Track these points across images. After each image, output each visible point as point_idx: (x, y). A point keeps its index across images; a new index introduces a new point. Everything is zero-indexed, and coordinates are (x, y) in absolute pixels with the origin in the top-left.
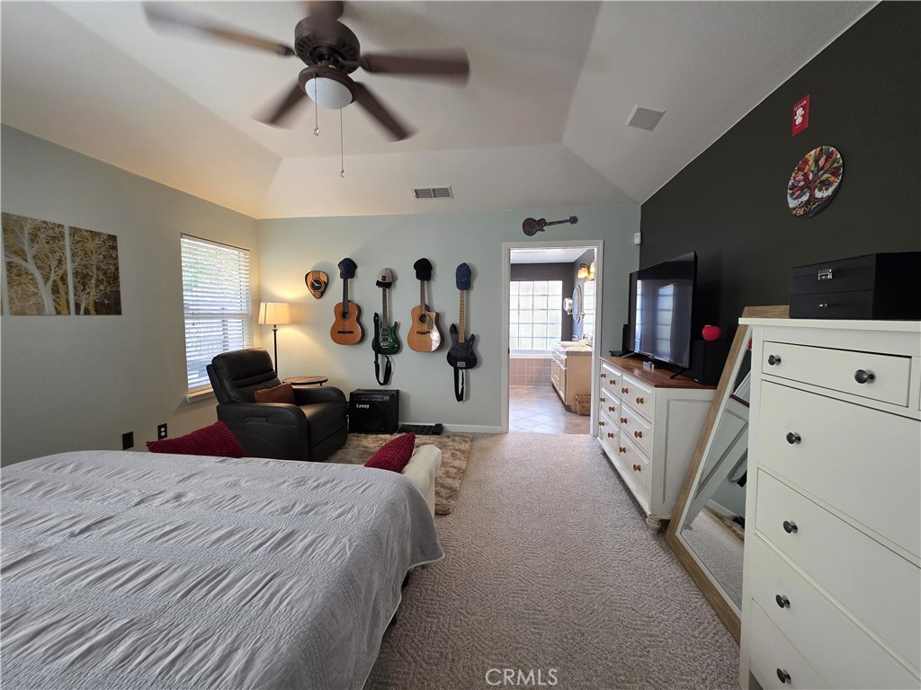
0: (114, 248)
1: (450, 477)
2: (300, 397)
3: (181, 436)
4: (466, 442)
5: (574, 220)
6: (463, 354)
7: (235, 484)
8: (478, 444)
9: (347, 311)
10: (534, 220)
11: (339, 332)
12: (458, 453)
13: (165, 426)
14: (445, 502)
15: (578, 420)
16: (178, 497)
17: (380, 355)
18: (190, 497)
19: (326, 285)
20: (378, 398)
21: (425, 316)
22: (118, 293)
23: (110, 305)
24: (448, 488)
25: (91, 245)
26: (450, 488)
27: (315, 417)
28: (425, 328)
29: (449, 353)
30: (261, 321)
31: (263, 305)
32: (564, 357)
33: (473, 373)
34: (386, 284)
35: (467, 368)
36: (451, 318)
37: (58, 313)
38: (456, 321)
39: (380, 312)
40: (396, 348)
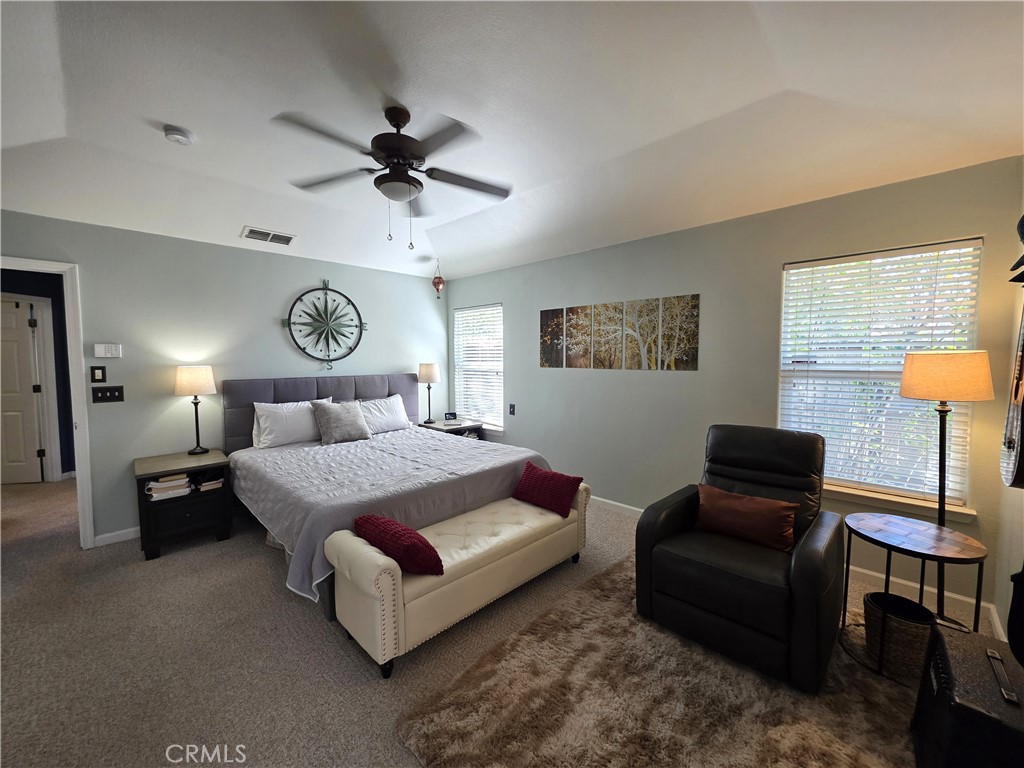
0: (697, 307)
22: (696, 349)
23: (688, 361)
25: (677, 309)
37: (650, 368)
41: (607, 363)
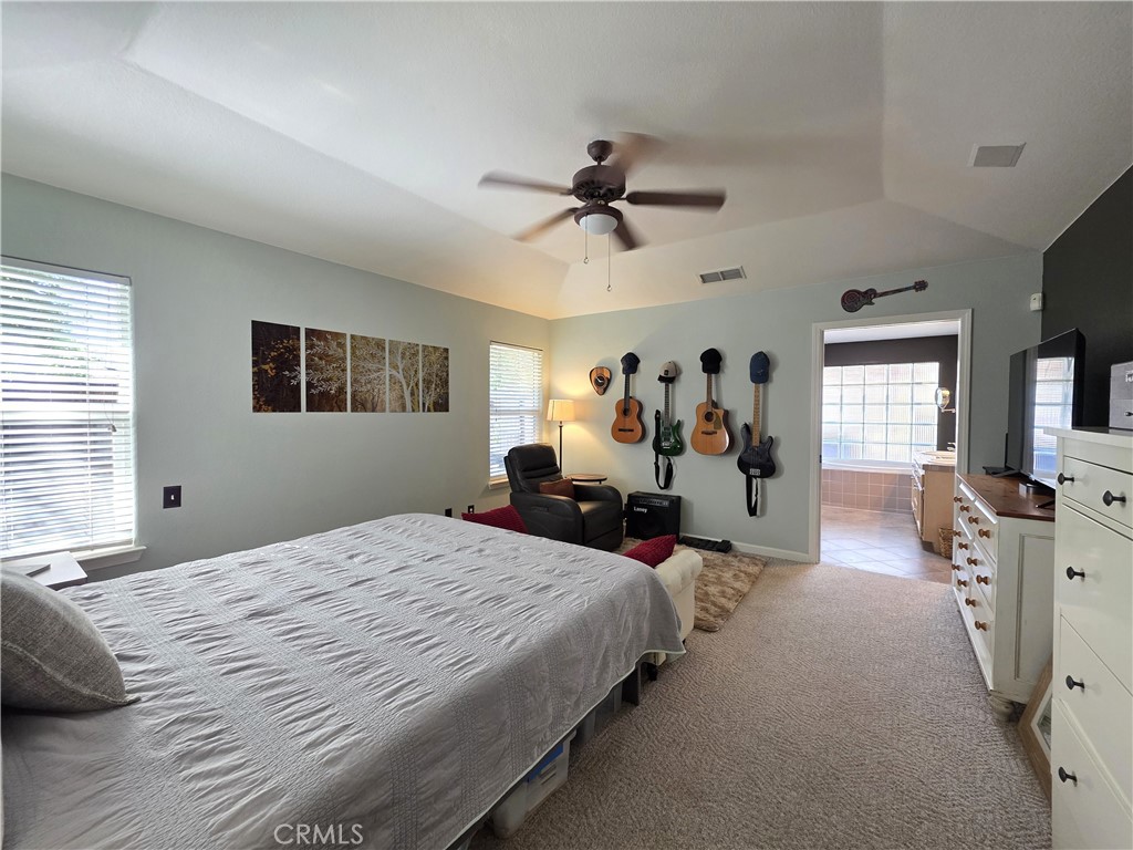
0: (447, 358)
1: (725, 597)
2: (579, 493)
3: (483, 512)
4: (757, 565)
5: (921, 286)
6: (758, 460)
7: (516, 549)
8: (771, 570)
9: (629, 408)
10: (858, 292)
11: (620, 430)
12: (742, 575)
13: (472, 507)
14: (712, 619)
15: (938, 563)
16: (481, 551)
17: (660, 456)
18: (487, 552)
19: (609, 380)
20: (657, 502)
21: (714, 414)
22: (447, 393)
23: (442, 405)
24: (719, 607)
25: (433, 358)
26: (722, 608)
27: (590, 513)
28: (711, 427)
29: (740, 458)
30: (549, 418)
31: (551, 401)
32: (922, 472)
33: (769, 482)
34: (669, 379)
35: (762, 476)
36: (743, 416)
37: (413, 411)
38: (750, 420)
39: (662, 409)
40: (678, 449)
41: (369, 406)
